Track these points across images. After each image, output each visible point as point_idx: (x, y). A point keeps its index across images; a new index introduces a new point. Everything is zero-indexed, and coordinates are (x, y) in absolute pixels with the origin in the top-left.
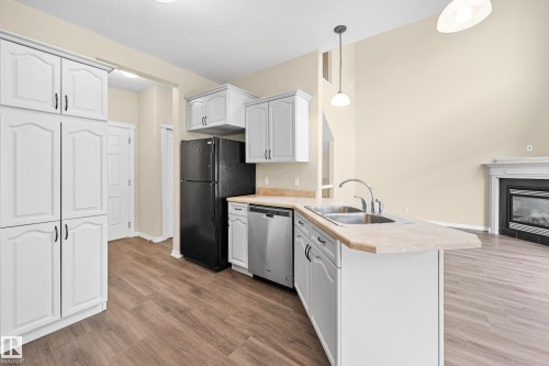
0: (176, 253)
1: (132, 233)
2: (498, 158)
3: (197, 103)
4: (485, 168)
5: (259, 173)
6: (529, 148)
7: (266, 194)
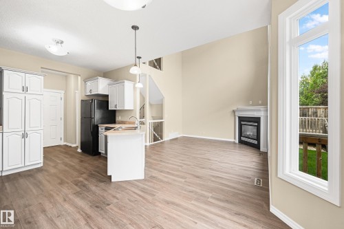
0: (79, 150)
1: (62, 143)
2: (239, 107)
3: (89, 83)
4: (234, 112)
5: (117, 114)
6: (251, 102)
7: (119, 123)
